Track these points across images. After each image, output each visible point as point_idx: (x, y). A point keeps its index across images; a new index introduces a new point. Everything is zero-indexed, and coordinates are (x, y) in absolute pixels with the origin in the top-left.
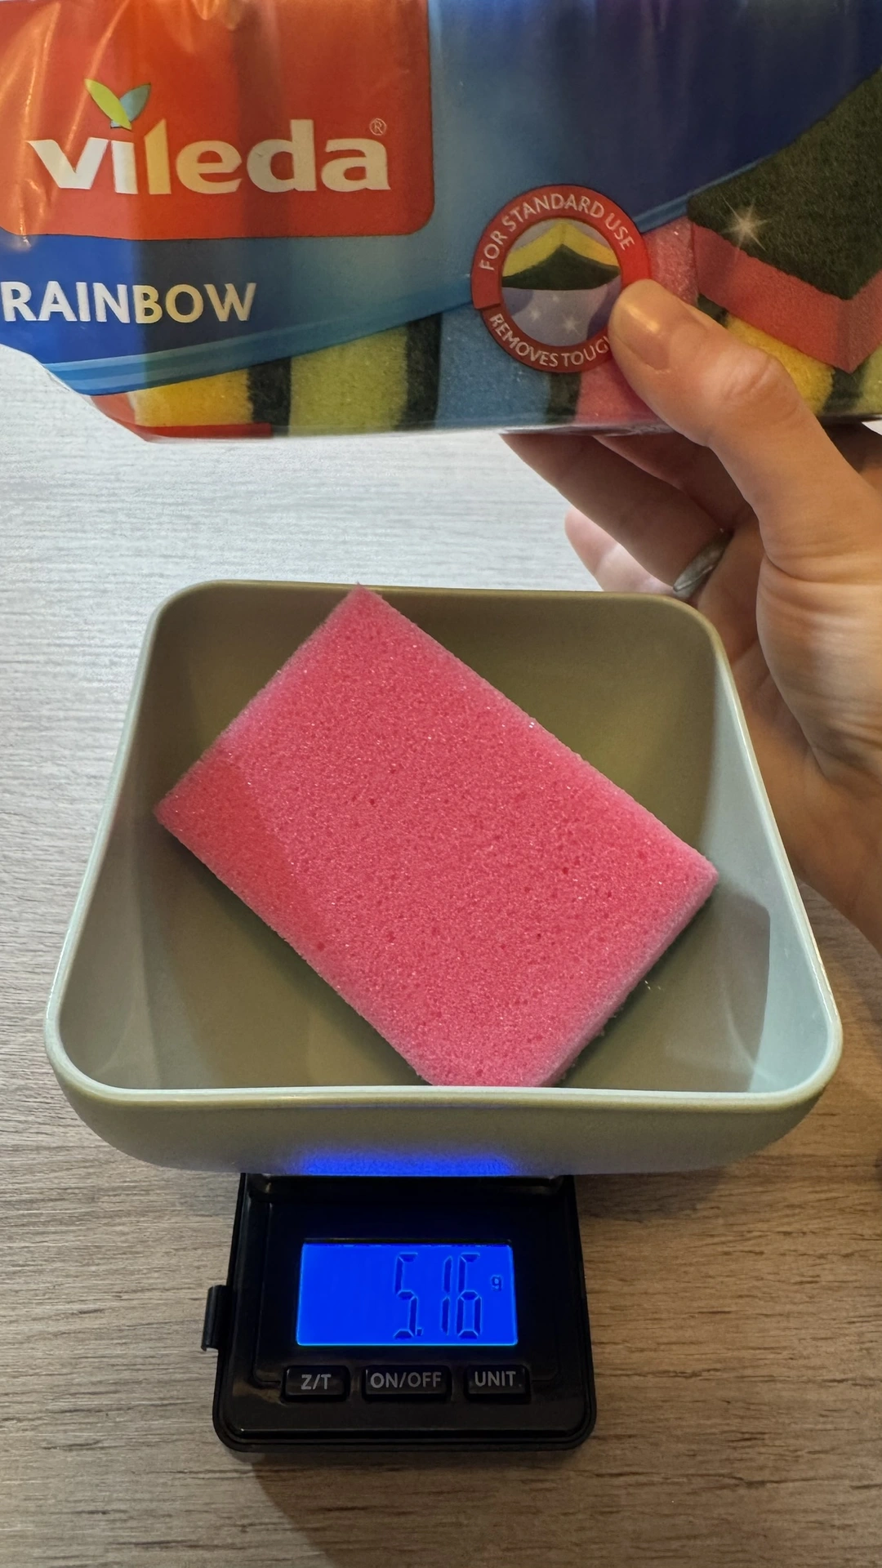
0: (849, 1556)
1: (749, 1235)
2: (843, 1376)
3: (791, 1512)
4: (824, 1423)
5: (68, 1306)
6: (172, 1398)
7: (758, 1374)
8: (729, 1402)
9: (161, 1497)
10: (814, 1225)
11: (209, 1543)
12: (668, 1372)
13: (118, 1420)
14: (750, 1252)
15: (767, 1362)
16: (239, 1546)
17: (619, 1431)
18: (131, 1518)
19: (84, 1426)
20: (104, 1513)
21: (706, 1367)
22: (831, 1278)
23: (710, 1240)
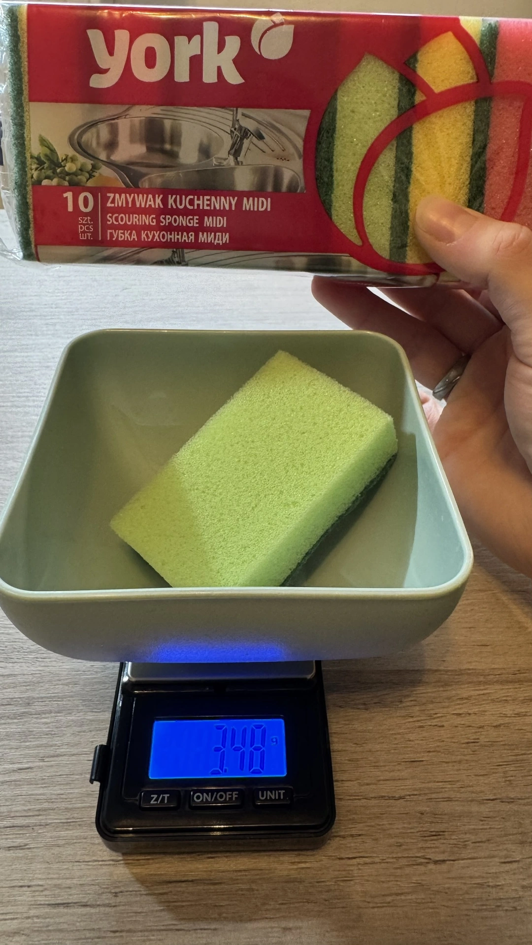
0: (499, 904)
1: (435, 716)
2: (494, 797)
3: (461, 878)
4: (483, 825)
5: (11, 766)
6: (73, 818)
7: (440, 797)
8: (422, 814)
9: (65, 877)
10: (475, 709)
11: (94, 903)
12: (385, 797)
13: (40, 831)
14: (436, 725)
15: (446, 789)
16: (114, 904)
17: (354, 832)
18: (46, 889)
19: (18, 836)
20: (29, 886)
21: (408, 793)
22: (486, 740)
23: (411, 720)
